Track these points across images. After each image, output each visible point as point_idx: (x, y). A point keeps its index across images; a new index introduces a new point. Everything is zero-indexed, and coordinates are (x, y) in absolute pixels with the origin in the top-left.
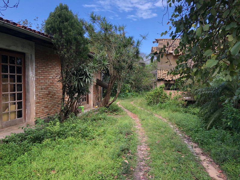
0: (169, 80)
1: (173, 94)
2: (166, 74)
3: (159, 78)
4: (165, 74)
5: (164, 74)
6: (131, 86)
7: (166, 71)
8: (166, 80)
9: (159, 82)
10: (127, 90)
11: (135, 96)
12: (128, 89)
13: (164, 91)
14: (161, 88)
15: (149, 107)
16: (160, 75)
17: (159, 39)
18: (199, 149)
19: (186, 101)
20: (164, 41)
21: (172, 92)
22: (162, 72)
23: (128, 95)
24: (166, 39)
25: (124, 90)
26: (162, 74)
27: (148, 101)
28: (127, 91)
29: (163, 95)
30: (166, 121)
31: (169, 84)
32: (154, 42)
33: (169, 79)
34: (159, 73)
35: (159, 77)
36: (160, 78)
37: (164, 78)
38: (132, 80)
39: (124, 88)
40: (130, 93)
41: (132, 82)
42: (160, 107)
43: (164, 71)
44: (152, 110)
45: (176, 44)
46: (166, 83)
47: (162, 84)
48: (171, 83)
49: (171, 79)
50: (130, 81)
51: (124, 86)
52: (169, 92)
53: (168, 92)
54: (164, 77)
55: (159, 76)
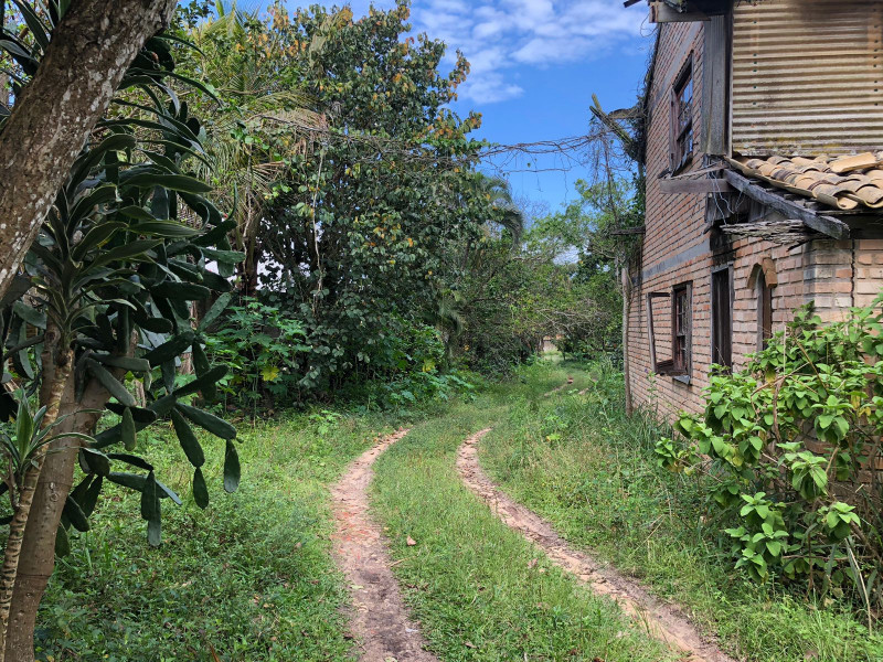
6: (446, 338)
9: (842, 254)
10: (429, 357)
11: (472, 391)
12: (435, 355)
23: (431, 391)
25: (413, 362)
28: (429, 366)
38: (457, 306)
39: (409, 351)
40: (442, 379)
41: (455, 315)
50: (442, 311)
51: (412, 340)
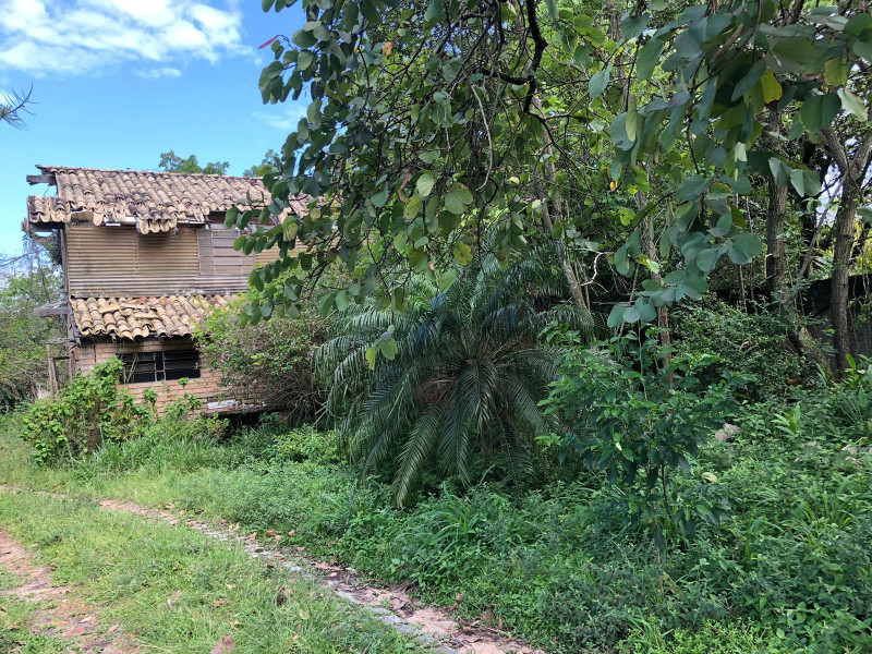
0: (139, 339)
1: (161, 396)
2: (117, 314)
3: (86, 333)
4: (113, 313)
5: (107, 316)
7: (112, 299)
8: (126, 339)
9: (91, 350)
13: (119, 387)
14: (104, 373)
15: (50, 473)
16: (85, 317)
17: (58, 169)
18: (428, 613)
19: (222, 416)
20: (82, 175)
21: (156, 386)
22: (93, 306)
24: (93, 172)
26: (96, 315)
27: (40, 448)
29: (119, 404)
30: (169, 519)
31: (141, 354)
32: (32, 181)
33: (137, 332)
34: (81, 313)
35: (85, 330)
36: (93, 332)
37: (113, 331)
42: (115, 459)
43: (102, 301)
44: (71, 484)
45: (143, 191)
46: (123, 351)
47: (106, 358)
48: (146, 349)
49: (146, 333)
52: (141, 391)
53: (137, 391)
54: (113, 328)
55: (89, 325)
